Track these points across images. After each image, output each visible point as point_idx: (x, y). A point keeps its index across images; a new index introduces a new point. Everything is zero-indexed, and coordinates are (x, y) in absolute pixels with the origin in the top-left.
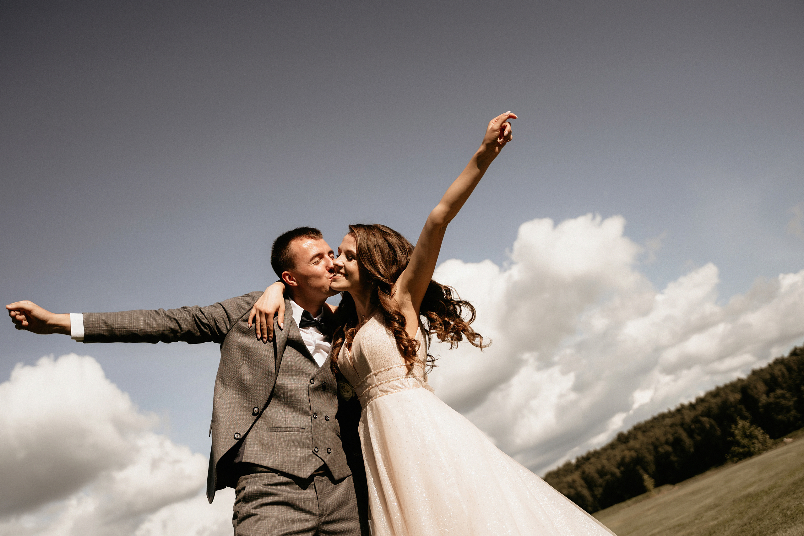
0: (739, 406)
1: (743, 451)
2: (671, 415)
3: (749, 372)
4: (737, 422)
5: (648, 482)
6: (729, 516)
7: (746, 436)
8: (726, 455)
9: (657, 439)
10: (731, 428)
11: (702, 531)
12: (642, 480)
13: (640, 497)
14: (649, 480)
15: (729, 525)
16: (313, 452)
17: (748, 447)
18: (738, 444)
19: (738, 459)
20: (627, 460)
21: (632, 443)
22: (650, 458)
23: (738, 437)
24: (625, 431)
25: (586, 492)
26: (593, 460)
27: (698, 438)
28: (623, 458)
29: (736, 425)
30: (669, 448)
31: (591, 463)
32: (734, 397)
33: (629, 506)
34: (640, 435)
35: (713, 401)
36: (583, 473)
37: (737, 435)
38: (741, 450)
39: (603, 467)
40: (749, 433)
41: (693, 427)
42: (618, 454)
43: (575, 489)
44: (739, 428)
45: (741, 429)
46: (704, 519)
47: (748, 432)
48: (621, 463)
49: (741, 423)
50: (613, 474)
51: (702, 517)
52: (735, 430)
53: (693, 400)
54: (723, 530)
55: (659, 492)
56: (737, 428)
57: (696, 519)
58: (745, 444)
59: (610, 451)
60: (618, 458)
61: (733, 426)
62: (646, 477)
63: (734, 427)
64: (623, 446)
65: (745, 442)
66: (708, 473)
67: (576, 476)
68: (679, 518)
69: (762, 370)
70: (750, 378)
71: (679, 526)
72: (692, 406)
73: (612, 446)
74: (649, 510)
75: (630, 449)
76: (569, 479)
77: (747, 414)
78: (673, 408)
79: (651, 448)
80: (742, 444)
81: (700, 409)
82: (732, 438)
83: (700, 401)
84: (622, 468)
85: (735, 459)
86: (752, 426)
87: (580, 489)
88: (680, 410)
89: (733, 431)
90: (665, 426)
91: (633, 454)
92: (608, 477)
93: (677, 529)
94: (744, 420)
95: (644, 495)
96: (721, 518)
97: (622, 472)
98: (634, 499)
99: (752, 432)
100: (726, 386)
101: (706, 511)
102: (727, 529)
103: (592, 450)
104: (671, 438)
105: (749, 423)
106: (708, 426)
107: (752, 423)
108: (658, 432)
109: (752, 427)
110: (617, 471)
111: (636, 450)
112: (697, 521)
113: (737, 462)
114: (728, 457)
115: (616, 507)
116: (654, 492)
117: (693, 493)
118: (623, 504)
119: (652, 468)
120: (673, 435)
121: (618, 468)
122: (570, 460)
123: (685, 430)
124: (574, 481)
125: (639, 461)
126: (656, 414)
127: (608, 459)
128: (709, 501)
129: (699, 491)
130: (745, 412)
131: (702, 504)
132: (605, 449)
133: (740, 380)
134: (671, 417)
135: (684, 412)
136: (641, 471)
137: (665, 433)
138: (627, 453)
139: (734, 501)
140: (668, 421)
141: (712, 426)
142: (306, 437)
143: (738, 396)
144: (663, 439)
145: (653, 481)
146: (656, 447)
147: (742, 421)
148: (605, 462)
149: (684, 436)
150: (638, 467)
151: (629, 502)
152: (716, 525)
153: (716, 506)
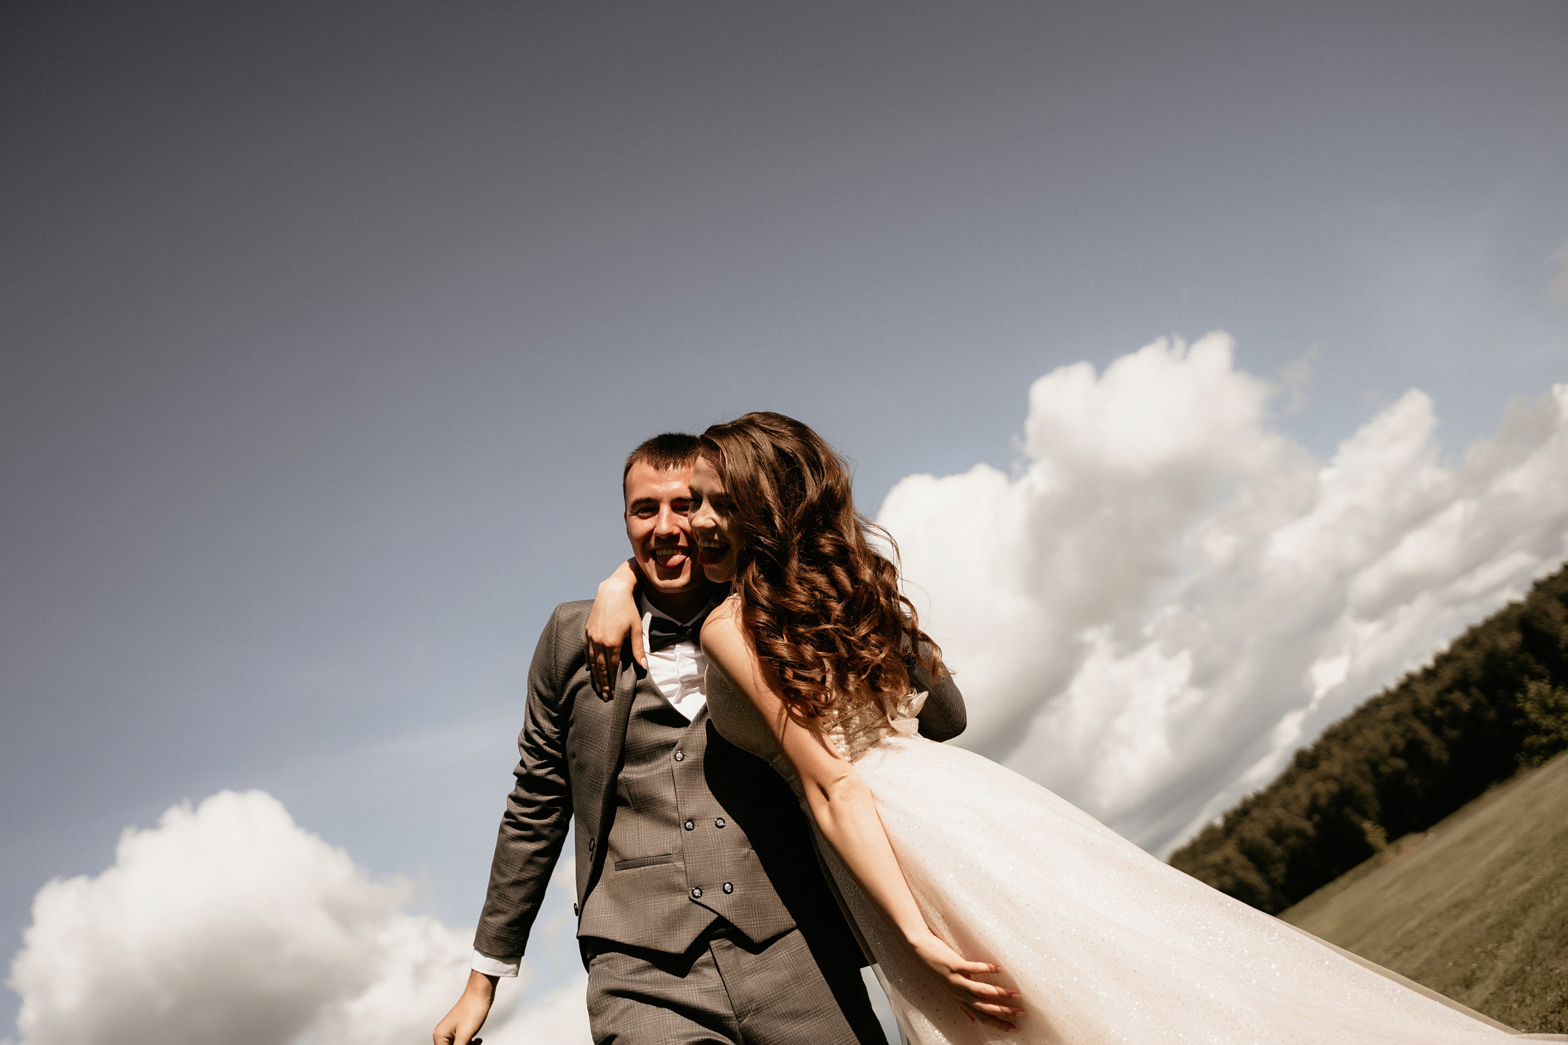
0: (1522, 657)
1: (1548, 741)
2: (1390, 697)
3: (1529, 587)
4: (1524, 687)
5: (1374, 833)
6: (1553, 868)
7: (1548, 711)
8: (1517, 754)
9: (1374, 750)
10: (1514, 700)
11: (1506, 908)
12: (1361, 833)
13: (1362, 868)
14: (1374, 830)
15: (1558, 885)
16: (690, 899)
17: (1557, 731)
18: (1536, 729)
19: (1542, 758)
20: (1323, 801)
21: (1325, 767)
22: (1366, 788)
23: (1533, 716)
24: (1308, 744)
25: (1253, 878)
26: (1255, 813)
27: (1453, 734)
28: (1315, 798)
29: (1525, 692)
30: (1399, 763)
31: (1252, 820)
32: (1509, 641)
33: (1345, 888)
34: (1336, 749)
35: (1469, 655)
36: (1242, 841)
37: (1530, 713)
38: (1544, 740)
39: (1279, 822)
40: (1553, 705)
41: (1439, 712)
42: (1302, 792)
43: (1233, 875)
44: (1532, 699)
45: (1536, 698)
46: (1503, 883)
47: (1551, 703)
48: (1313, 809)
49: (1533, 688)
50: (1300, 833)
51: (1498, 881)
52: (1524, 703)
53: (1429, 662)
54: (1546, 897)
55: (1398, 851)
56: (1527, 699)
57: (1488, 886)
58: (1549, 726)
59: (1285, 791)
60: (1305, 800)
61: (1519, 695)
62: (1367, 826)
63: (1521, 698)
64: (1308, 777)
65: (1548, 722)
66: (1488, 796)
67: (1230, 850)
68: (1452, 891)
69: (1552, 579)
70: (1532, 598)
71: (1456, 906)
72: (1429, 674)
73: (1287, 780)
74: (1387, 887)
75: (1325, 779)
76: (1216, 857)
77: (1540, 668)
78: (1392, 684)
79: (1365, 768)
80: (1544, 728)
81: (1448, 674)
82: (1522, 721)
83: (1443, 660)
84: (1317, 818)
85: (1536, 759)
86: (1557, 689)
87: (1241, 873)
88: (1408, 685)
89: (1522, 706)
90: (1384, 721)
91: (1333, 787)
92: (1292, 841)
93: (1454, 912)
94: (1538, 681)
95: (1370, 862)
96: (1537, 878)
97: (1317, 826)
98: (1351, 874)
99: (1559, 700)
100: (1489, 624)
101: (1503, 868)
102: (1555, 894)
103: (1250, 794)
104: (1400, 743)
105: (1550, 684)
106: (1466, 706)
107: (1554, 685)
108: (1373, 738)
109: (1556, 692)
110: (1307, 826)
111: (1336, 779)
112: (1490, 891)
113: (1539, 765)
114: (1522, 759)
115: (1318, 894)
116: (1388, 852)
117: (1468, 840)
118: (1331, 888)
119: (1374, 806)
120: (1403, 736)
121: (1308, 817)
122: (1211, 822)
123: (1424, 721)
124: (1227, 861)
125: (1345, 797)
126: (1360, 701)
127: (1285, 805)
128: (1502, 849)
129: (1480, 832)
130: (1535, 667)
131: (1492, 856)
132: (1275, 788)
133: (1513, 606)
134: (1390, 703)
135: (1417, 687)
136: (1356, 818)
137: (1387, 736)
138: (1321, 788)
139: (1555, 839)
140: (1387, 711)
141: (1476, 705)
142: (675, 872)
143: (1515, 637)
144: (1384, 747)
145: (1384, 831)
146: (1374, 766)
147: (1534, 683)
148: (1279, 812)
149: (1424, 732)
150: (1348, 810)
151: (1342, 881)
152: (1530, 891)
153: (1523, 854)
